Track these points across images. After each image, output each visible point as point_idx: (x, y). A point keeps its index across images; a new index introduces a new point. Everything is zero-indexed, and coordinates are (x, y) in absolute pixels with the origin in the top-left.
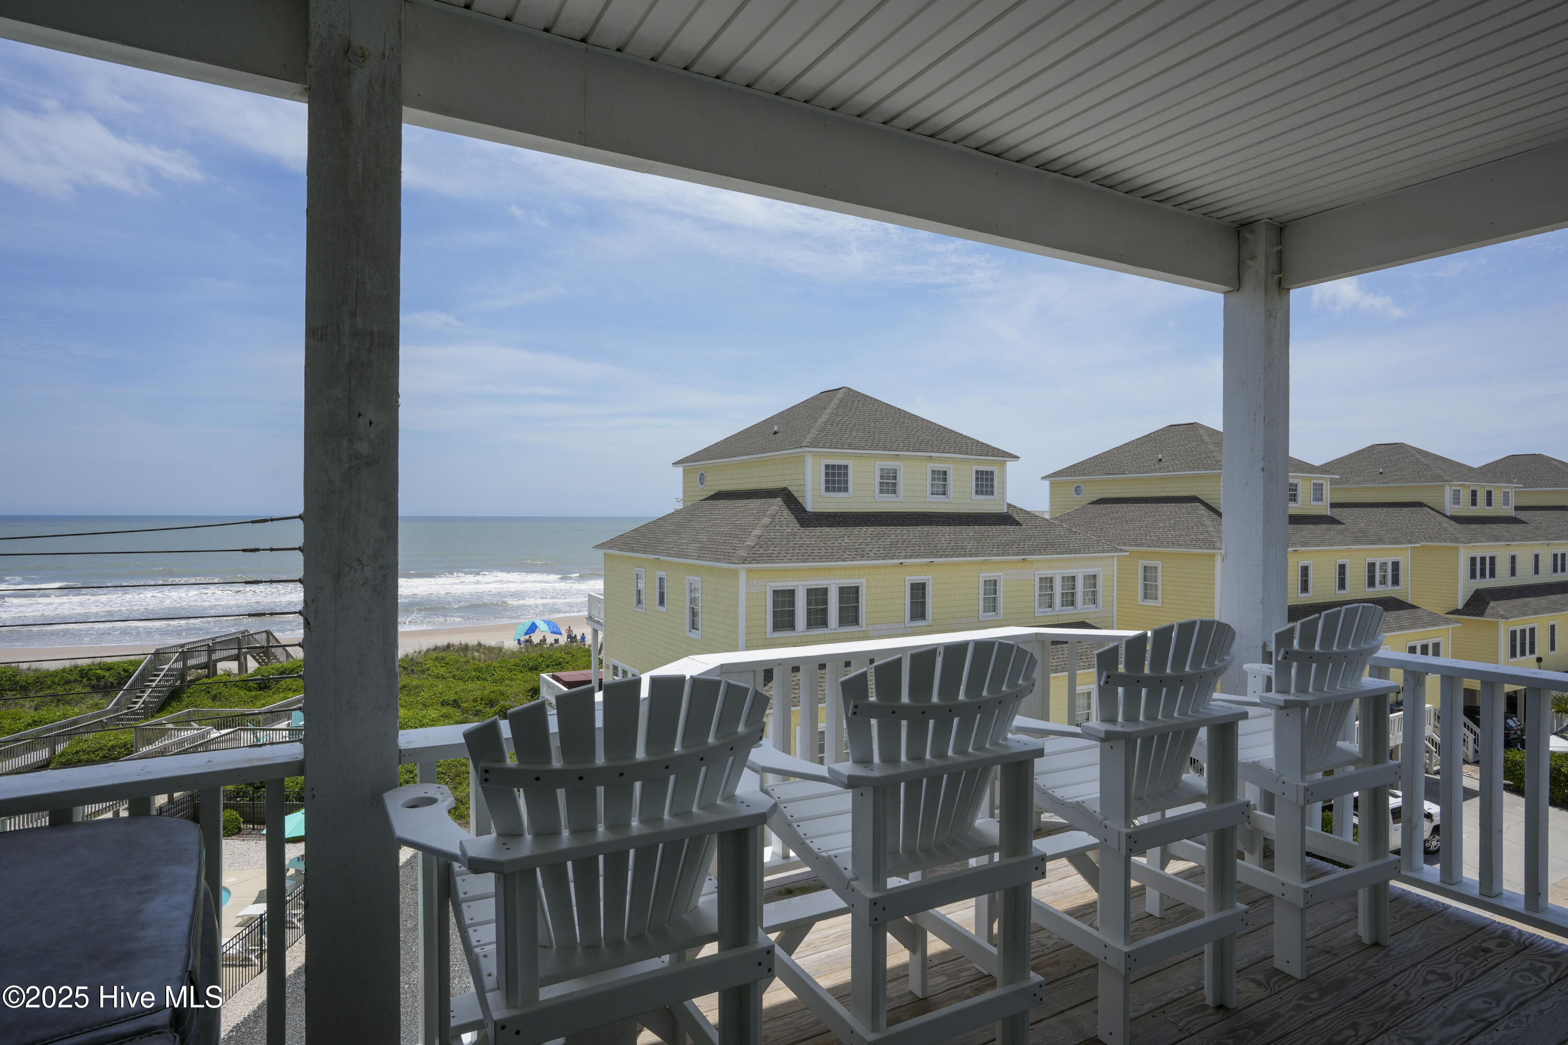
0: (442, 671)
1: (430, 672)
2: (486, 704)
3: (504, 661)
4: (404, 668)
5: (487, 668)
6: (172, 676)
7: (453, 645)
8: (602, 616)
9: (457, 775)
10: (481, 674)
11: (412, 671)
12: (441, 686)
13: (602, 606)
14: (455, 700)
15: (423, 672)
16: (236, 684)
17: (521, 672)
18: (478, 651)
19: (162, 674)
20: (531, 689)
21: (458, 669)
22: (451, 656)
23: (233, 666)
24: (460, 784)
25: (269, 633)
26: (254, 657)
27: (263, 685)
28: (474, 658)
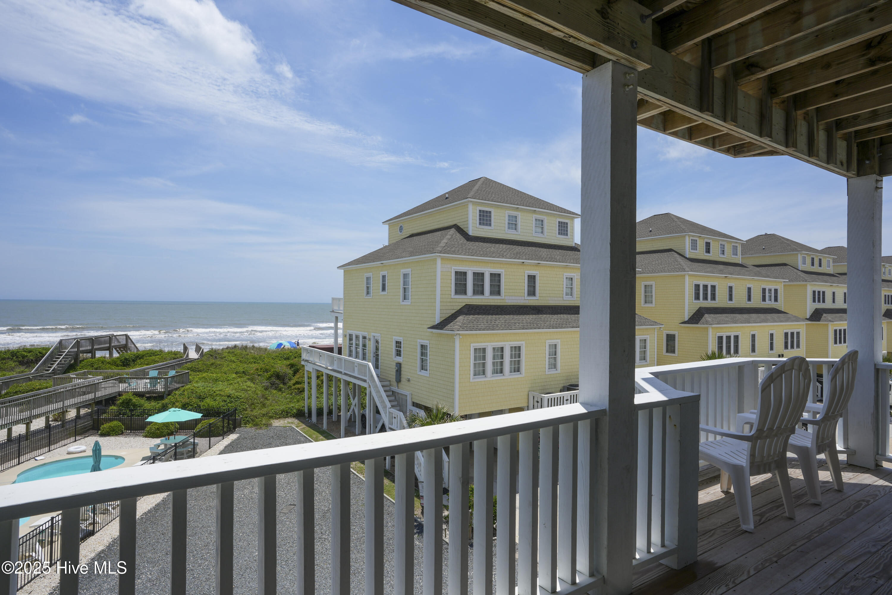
0: (233, 358)
1: (226, 358)
2: (264, 371)
3: (270, 354)
4: (211, 355)
5: (260, 357)
6: (70, 355)
7: (238, 346)
8: (342, 308)
9: (253, 404)
10: (256, 360)
11: (216, 357)
12: (234, 366)
13: (342, 302)
14: (243, 372)
15: (222, 358)
16: (109, 363)
17: (280, 360)
18: (253, 349)
19: (64, 354)
20: (290, 365)
21: (242, 358)
22: (238, 351)
23: (106, 354)
24: (254, 408)
25: (127, 336)
26: (117, 351)
27: (126, 363)
28: (251, 353)
